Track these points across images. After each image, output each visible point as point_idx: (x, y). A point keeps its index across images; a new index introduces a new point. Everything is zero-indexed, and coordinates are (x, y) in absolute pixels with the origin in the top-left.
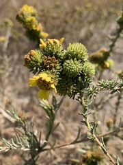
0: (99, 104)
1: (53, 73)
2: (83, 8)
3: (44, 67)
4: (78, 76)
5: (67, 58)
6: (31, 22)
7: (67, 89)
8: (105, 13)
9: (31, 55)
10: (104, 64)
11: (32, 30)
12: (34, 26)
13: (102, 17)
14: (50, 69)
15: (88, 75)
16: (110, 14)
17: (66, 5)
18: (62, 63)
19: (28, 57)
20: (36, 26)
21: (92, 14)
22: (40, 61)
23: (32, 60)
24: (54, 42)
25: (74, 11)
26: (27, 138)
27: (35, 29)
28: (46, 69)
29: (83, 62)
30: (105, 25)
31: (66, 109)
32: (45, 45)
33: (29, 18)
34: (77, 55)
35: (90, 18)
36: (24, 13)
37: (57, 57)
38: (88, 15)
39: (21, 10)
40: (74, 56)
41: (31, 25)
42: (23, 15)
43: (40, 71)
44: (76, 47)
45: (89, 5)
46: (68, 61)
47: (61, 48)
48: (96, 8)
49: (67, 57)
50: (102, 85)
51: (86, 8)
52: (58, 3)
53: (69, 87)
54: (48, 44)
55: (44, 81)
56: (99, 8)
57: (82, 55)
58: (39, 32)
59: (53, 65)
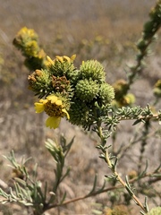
0: (119, 152)
1: (64, 95)
2: (92, 43)
3: (53, 89)
4: (95, 100)
5: (81, 79)
6: (31, 47)
7: (81, 116)
8: (120, 48)
9: (36, 75)
10: (123, 99)
11: (33, 58)
12: (35, 52)
13: (117, 53)
14: (61, 91)
15: (106, 98)
16: (125, 48)
17: (70, 38)
18: (74, 84)
19: (33, 78)
20: (38, 53)
21: (104, 49)
22: (48, 82)
23: (38, 81)
24: (64, 60)
25: (81, 46)
26: (29, 192)
27: (36, 56)
28: (56, 91)
29: (99, 82)
30: (120, 62)
31: (75, 169)
32: (53, 63)
33: (28, 43)
34: (92, 74)
35: (101, 54)
36: (23, 36)
37: (68, 78)
38: (99, 51)
39: (19, 33)
40: (89, 76)
41: (31, 51)
42: (21, 39)
43: (49, 94)
44: (91, 65)
45: (99, 39)
46: (82, 81)
47: (73, 67)
48: (108, 42)
49: (81, 77)
50: (123, 114)
51: (96, 42)
52: (60, 37)
53: (84, 113)
54: (56, 62)
55: (54, 105)
56: (112, 42)
57: (98, 73)
58: (41, 60)
59: (64, 86)
